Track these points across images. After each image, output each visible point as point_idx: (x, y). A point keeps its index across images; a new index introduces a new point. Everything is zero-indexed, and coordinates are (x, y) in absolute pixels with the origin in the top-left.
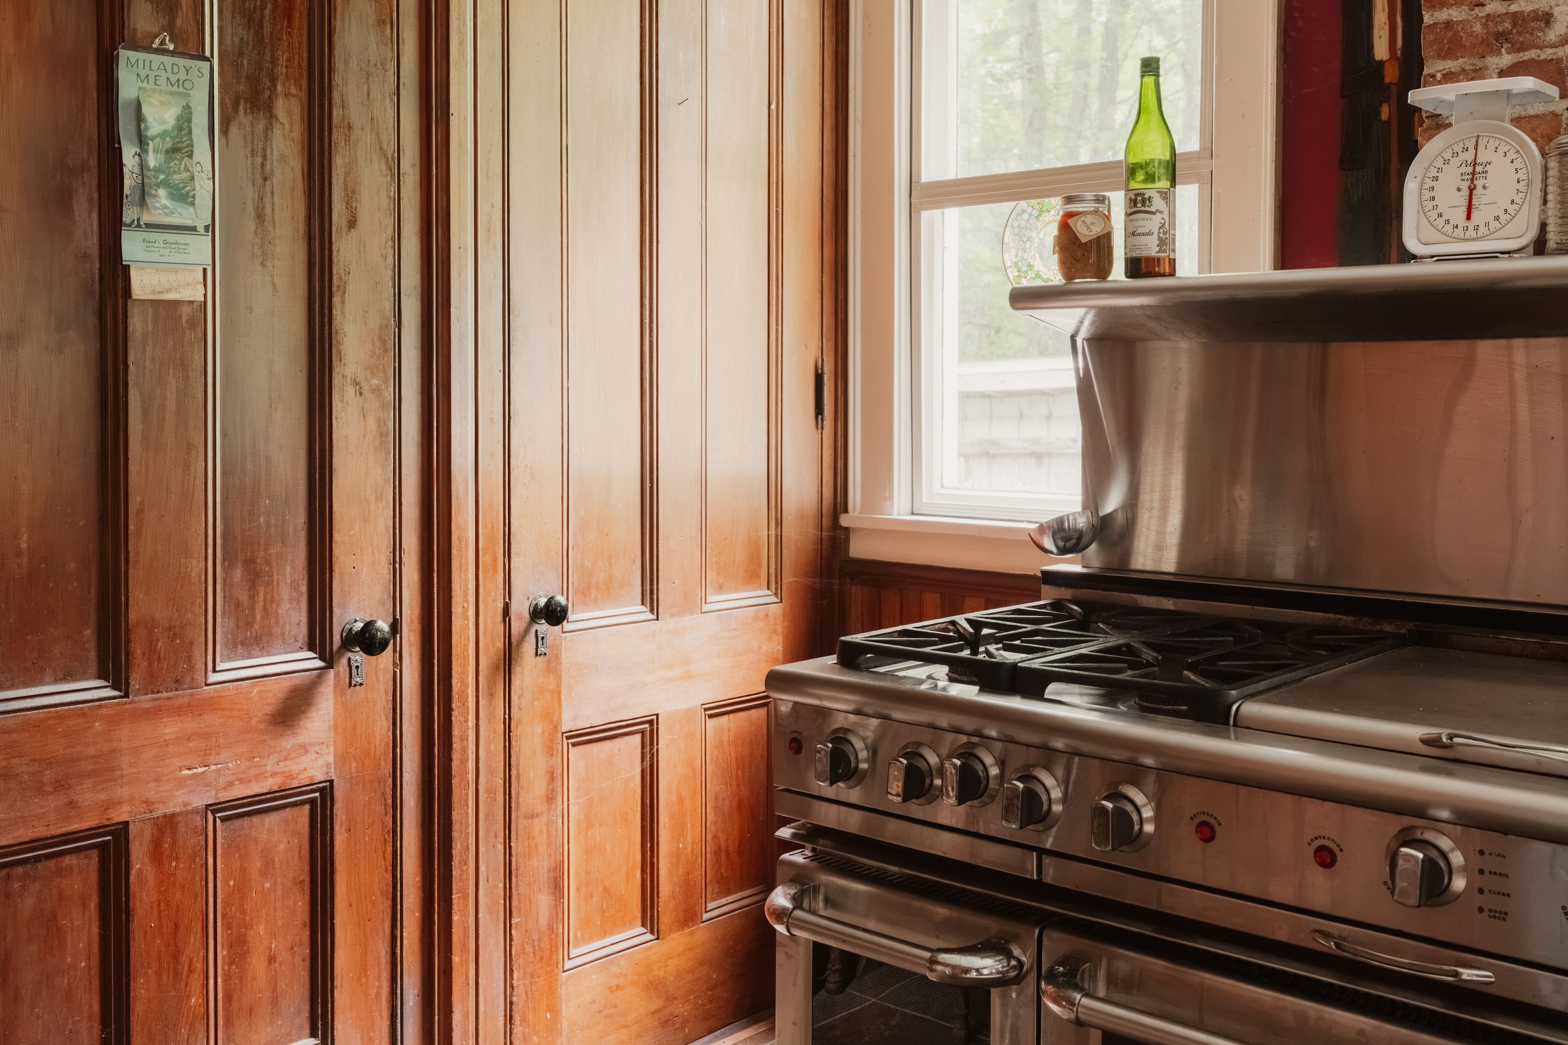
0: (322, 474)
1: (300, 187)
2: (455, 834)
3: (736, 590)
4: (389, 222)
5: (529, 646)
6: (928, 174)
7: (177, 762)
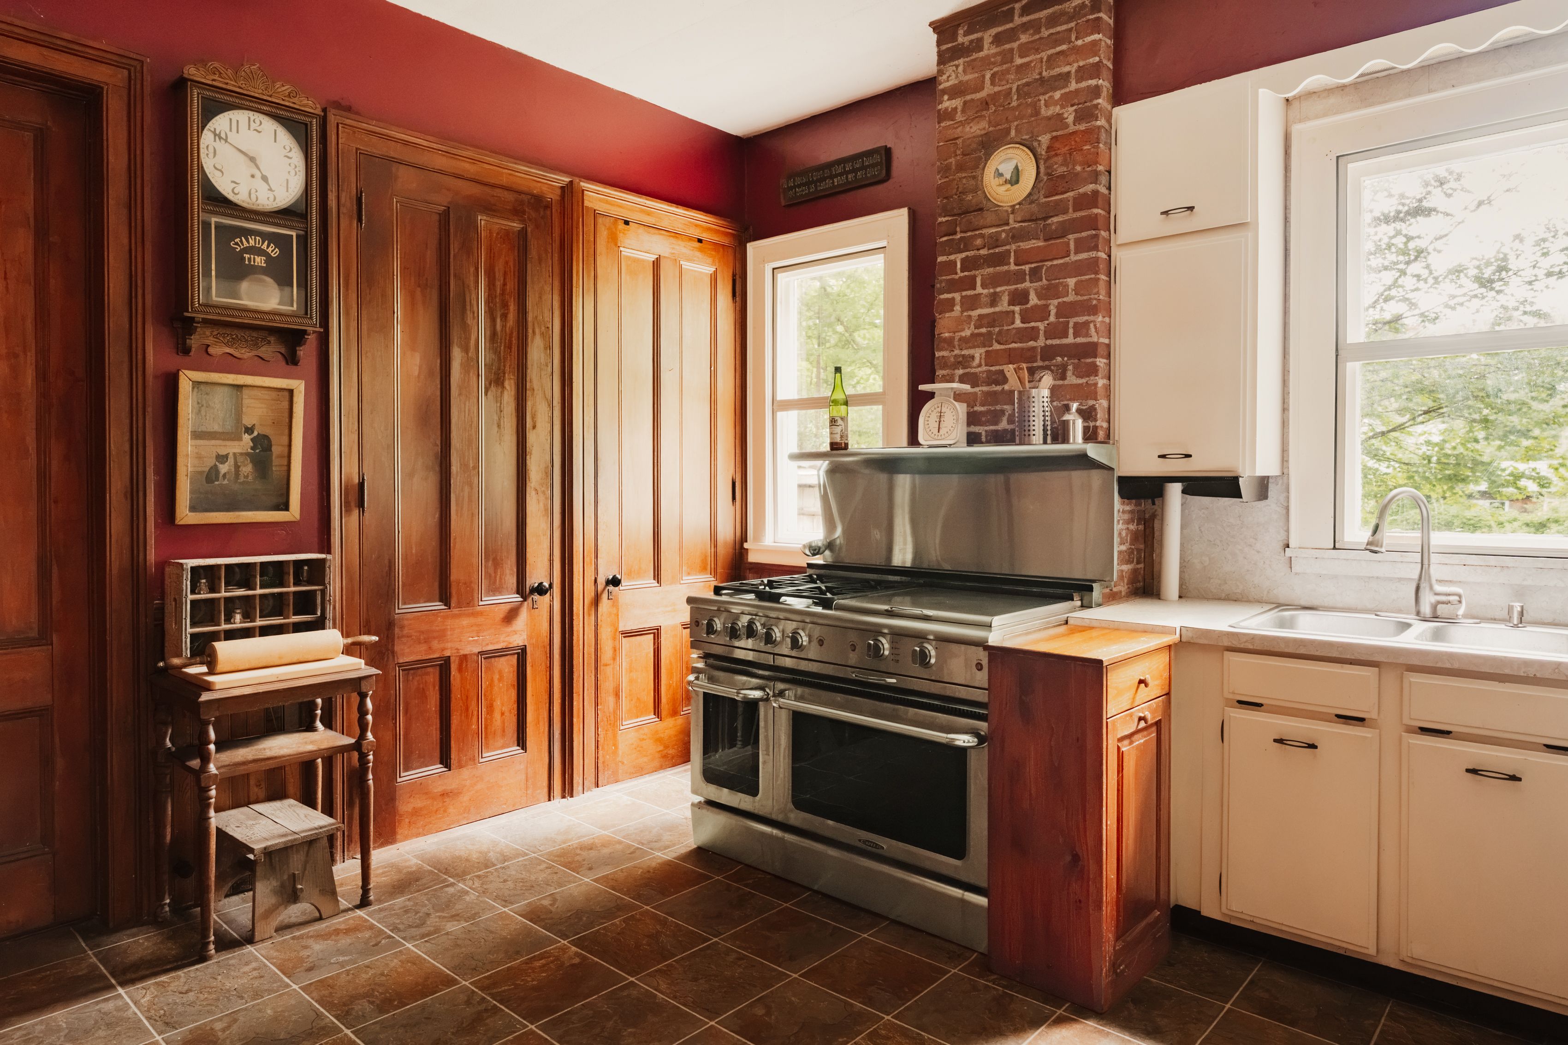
0: (522, 524)
1: (514, 414)
2: (575, 670)
3: (696, 575)
4: (549, 426)
5: (605, 596)
6: (780, 397)
7: (468, 635)
